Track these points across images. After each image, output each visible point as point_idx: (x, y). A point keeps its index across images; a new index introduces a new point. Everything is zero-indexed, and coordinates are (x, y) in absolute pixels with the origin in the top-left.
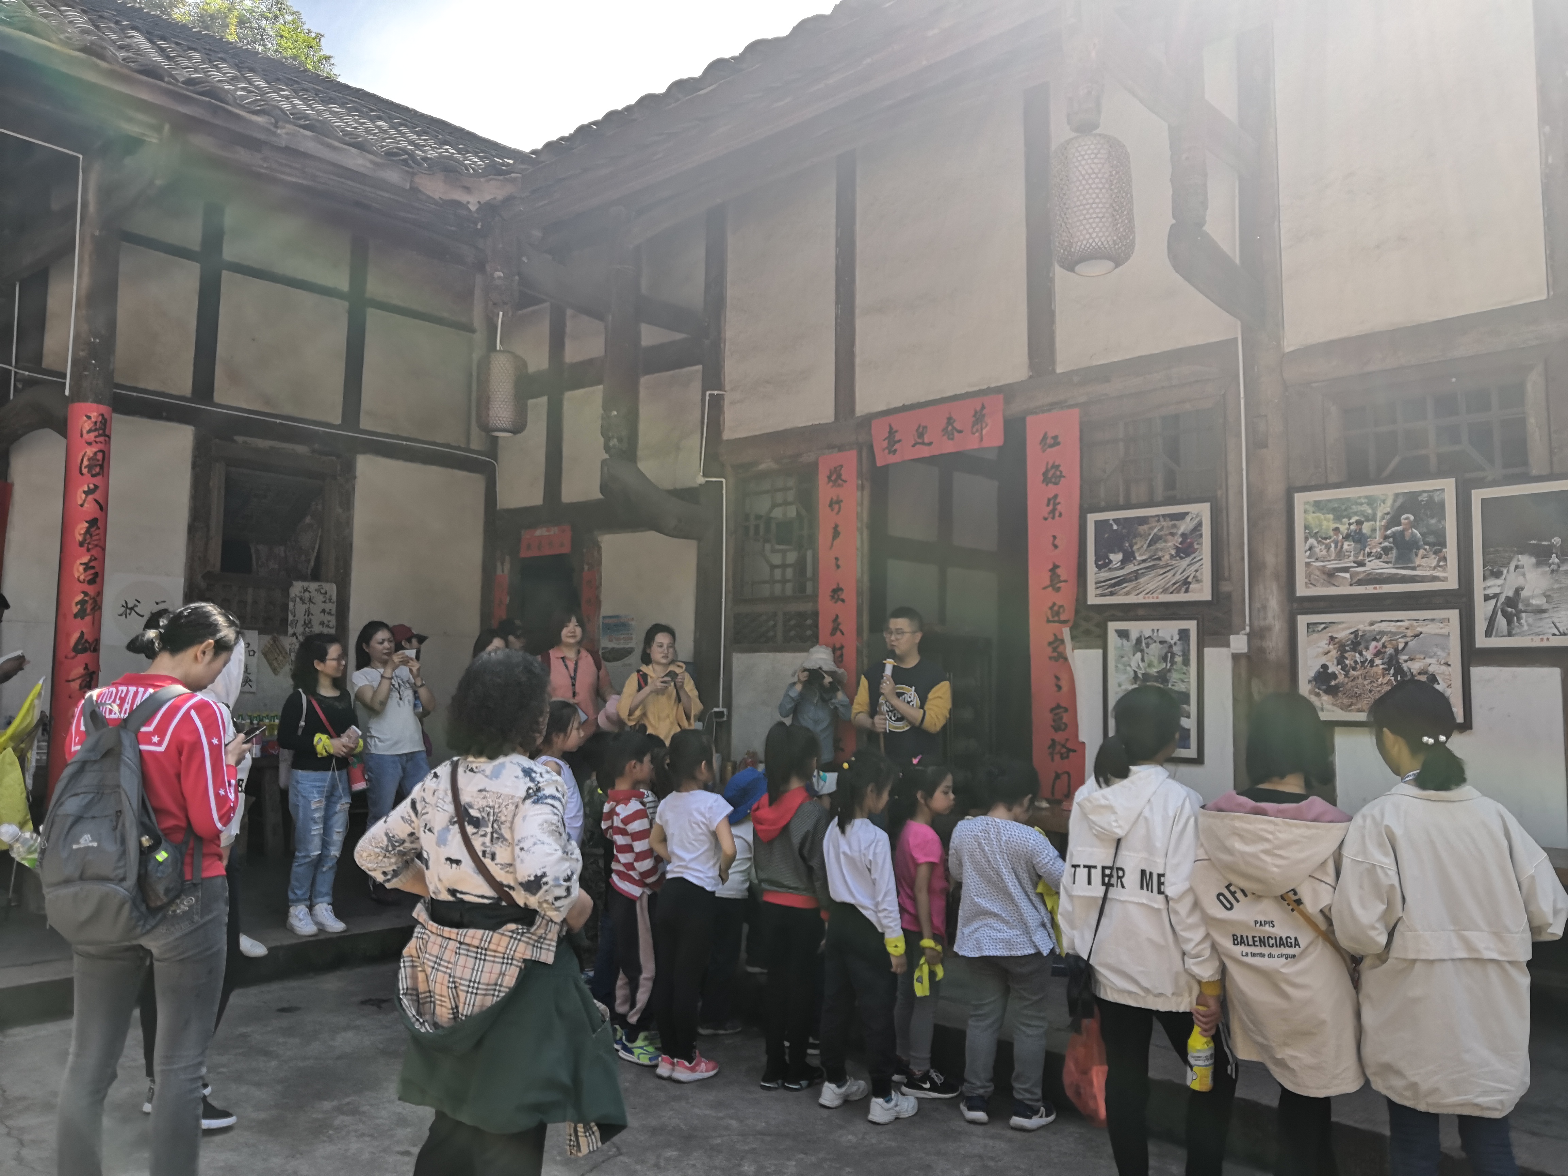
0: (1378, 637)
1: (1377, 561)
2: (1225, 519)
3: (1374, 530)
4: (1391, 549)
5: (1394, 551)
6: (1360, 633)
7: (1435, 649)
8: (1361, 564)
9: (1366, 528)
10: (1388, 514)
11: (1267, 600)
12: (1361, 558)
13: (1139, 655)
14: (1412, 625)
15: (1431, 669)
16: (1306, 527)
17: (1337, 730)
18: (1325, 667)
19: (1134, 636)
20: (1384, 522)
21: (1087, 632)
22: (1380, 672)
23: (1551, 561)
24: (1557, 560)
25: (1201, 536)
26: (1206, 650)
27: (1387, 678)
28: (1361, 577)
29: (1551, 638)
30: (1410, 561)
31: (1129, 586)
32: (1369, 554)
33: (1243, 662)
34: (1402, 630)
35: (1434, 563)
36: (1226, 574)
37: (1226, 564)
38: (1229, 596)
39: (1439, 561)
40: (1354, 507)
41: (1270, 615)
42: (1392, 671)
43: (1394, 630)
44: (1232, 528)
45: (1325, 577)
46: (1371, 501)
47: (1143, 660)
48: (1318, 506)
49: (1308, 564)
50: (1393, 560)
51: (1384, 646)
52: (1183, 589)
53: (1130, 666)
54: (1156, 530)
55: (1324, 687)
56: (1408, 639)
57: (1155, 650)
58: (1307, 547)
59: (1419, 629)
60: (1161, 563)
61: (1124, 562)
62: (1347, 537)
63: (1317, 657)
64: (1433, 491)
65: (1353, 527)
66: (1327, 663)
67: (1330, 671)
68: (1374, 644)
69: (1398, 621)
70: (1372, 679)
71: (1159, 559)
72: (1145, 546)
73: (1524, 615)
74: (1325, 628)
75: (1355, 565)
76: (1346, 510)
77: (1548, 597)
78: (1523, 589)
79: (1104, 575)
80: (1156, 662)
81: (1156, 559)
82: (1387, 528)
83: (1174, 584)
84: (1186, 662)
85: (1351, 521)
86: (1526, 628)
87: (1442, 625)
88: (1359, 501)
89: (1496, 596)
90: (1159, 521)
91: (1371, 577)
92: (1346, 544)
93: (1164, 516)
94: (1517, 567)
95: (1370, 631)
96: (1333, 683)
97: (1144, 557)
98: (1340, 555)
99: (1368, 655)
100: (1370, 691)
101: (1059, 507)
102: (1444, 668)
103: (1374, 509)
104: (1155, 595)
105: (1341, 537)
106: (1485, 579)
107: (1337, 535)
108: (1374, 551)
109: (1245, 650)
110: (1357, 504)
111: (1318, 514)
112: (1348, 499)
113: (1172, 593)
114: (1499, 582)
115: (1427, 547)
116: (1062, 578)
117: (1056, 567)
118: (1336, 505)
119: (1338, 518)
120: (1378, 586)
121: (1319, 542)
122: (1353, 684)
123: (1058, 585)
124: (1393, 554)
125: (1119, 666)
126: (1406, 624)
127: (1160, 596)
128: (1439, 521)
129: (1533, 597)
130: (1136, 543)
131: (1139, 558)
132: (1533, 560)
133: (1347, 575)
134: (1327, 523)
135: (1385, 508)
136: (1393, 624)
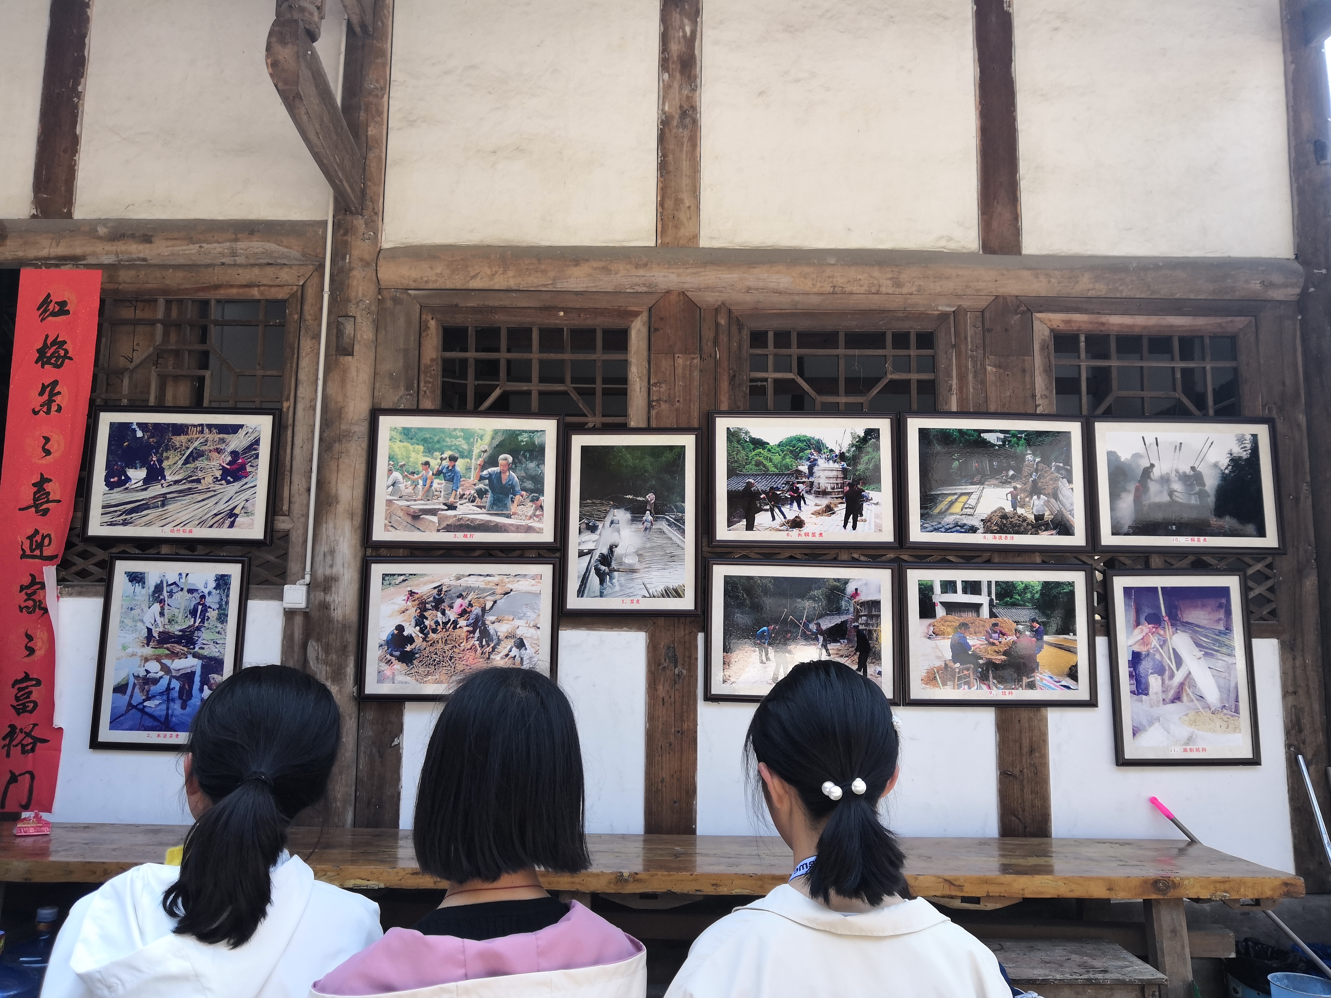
0: (464, 594)
1: (470, 504)
2: (289, 439)
3: (468, 469)
4: (486, 492)
5: (489, 495)
6: (444, 589)
7: (525, 610)
8: (452, 507)
9: (460, 465)
10: (485, 451)
11: (337, 542)
12: (451, 500)
13: (157, 607)
14: (502, 581)
15: (519, 633)
16: (390, 458)
17: (408, 705)
18: (400, 628)
19: (152, 581)
20: (480, 461)
21: (83, 574)
22: (464, 635)
23: (644, 518)
24: (650, 518)
25: (257, 456)
26: (250, 603)
27: (471, 642)
28: (450, 522)
29: (642, 600)
30: (505, 507)
31: (152, 514)
32: (462, 497)
33: (298, 621)
34: (491, 586)
35: (530, 513)
36: (285, 508)
37: (286, 494)
38: (286, 535)
39: (536, 510)
40: (448, 439)
41: (339, 561)
42: (477, 634)
43: (482, 586)
44: (297, 451)
45: (409, 519)
46: (468, 435)
47: (162, 614)
48: (407, 434)
49: (389, 502)
50: (487, 505)
51: (470, 605)
52: (228, 522)
53: (142, 621)
54: (196, 444)
55: (398, 653)
56: (498, 597)
57: (181, 601)
58: (390, 482)
59: (510, 586)
60: (200, 487)
61: (148, 481)
62: (438, 473)
63: (391, 616)
64: (533, 432)
65: (446, 463)
66: (403, 624)
67: (405, 634)
68: (459, 601)
69: (487, 575)
70: (454, 643)
71: (198, 481)
72: (180, 462)
73: (616, 573)
74: (404, 581)
75: (446, 508)
76: (438, 442)
77: (640, 555)
78: (616, 546)
79: (118, 496)
80: (180, 618)
81: (193, 481)
82: (483, 467)
83: (216, 515)
84: (222, 618)
85: (444, 456)
86: (617, 588)
87: (533, 582)
88: (454, 433)
89: (590, 552)
90: (202, 432)
91: (462, 522)
92: (436, 481)
93: (210, 426)
94: (612, 522)
95: (456, 586)
96: (408, 648)
97: (177, 478)
98: (429, 494)
99: (452, 615)
100: (451, 658)
101: (58, 399)
102: (533, 631)
103: (471, 445)
104: (187, 528)
105: (431, 473)
106: (580, 532)
107: (426, 470)
108: (467, 492)
109: (303, 605)
110: (451, 436)
111: (405, 444)
112: (442, 430)
113: (211, 527)
114: (594, 537)
115: (523, 493)
116: (51, 497)
117: (44, 480)
118: (428, 436)
119: (429, 451)
120: (469, 534)
121: (405, 477)
122: (432, 649)
123: (44, 507)
124: (489, 497)
125: (126, 621)
126: (496, 579)
127: (194, 530)
128: (538, 465)
129: (626, 555)
130: (168, 458)
131: (170, 478)
132: (628, 516)
133: (435, 519)
134: (417, 455)
135: (482, 446)
136: (482, 578)
